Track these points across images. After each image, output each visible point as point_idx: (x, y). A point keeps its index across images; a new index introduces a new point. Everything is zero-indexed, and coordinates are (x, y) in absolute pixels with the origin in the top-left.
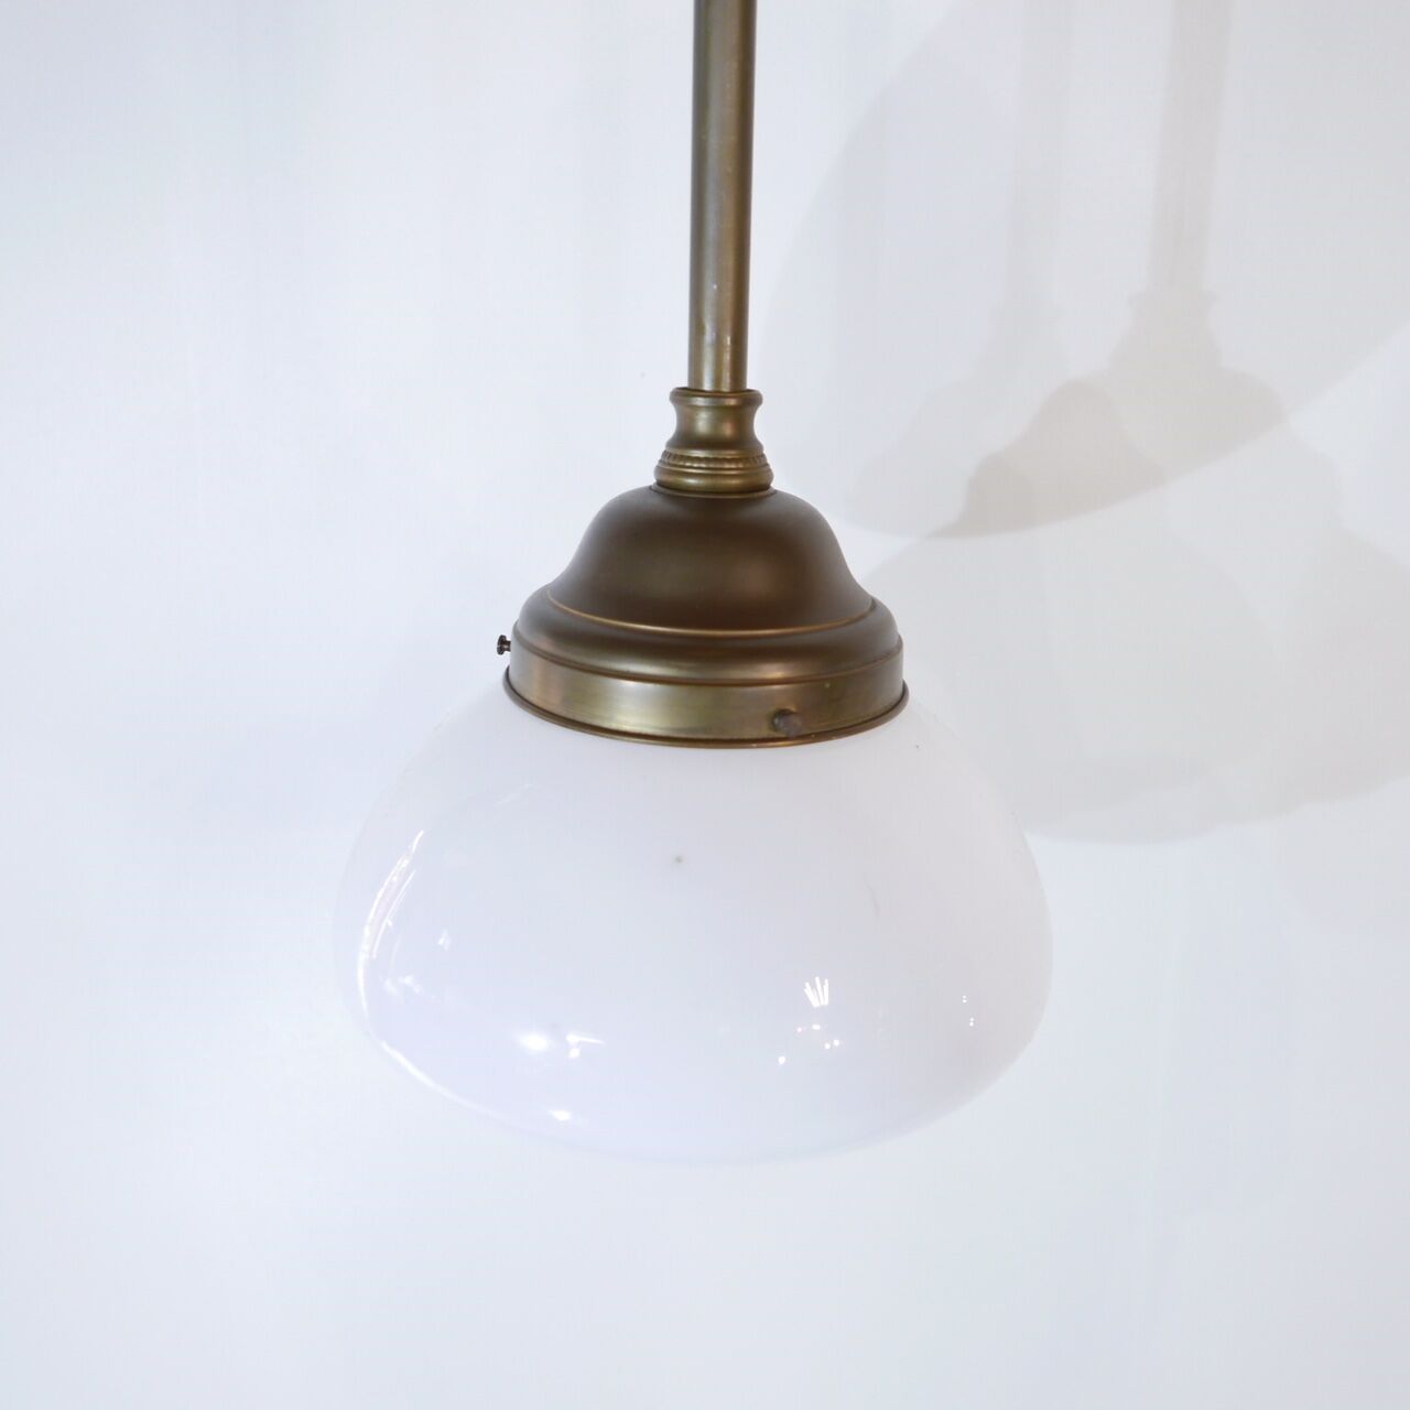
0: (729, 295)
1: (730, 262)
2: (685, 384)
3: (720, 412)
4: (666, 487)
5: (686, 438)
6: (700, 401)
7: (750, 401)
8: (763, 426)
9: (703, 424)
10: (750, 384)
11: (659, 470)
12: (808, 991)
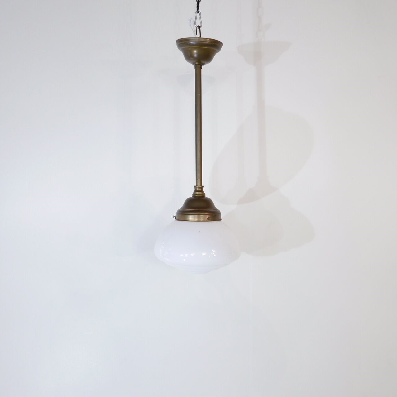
0: (200, 175)
1: (200, 172)
2: (195, 185)
3: (199, 188)
4: (194, 196)
5: (196, 191)
6: (197, 187)
7: (203, 187)
8: (204, 190)
9: (198, 189)
10: (203, 185)
11: (193, 195)
12: (213, 250)
